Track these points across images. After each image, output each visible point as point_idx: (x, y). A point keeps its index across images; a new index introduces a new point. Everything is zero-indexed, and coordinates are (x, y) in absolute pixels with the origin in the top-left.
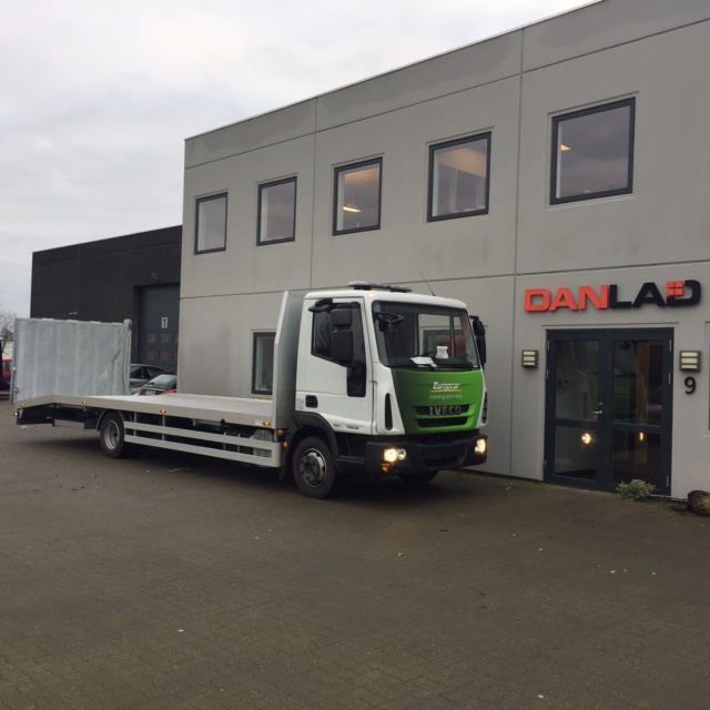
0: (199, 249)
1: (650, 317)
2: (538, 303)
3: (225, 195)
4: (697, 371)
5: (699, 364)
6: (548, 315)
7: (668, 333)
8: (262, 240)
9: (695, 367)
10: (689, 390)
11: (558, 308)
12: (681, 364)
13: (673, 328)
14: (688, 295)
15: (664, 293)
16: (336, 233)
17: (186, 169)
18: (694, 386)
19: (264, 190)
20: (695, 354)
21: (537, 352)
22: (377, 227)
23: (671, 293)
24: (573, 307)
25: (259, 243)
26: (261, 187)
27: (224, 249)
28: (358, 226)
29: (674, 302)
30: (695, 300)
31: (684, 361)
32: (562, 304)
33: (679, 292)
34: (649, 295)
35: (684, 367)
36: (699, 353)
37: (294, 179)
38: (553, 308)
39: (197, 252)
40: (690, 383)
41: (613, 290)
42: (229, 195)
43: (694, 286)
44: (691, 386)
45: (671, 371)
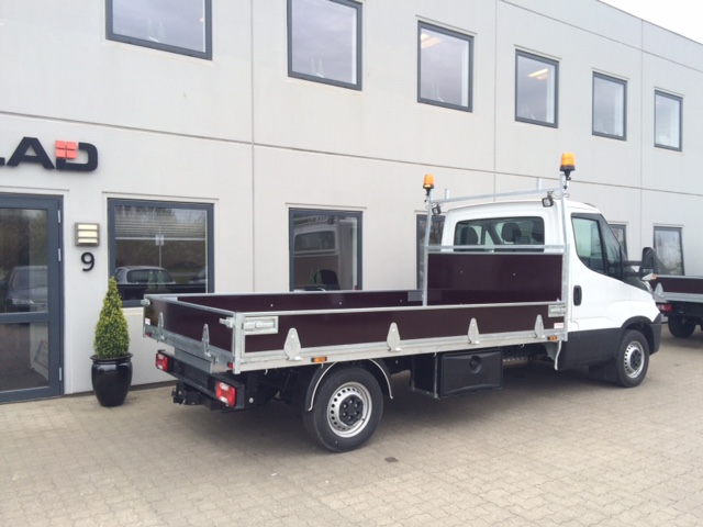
1: (30, 180)
4: (96, 245)
5: (99, 238)
7: (57, 201)
9: (95, 241)
10: (87, 267)
12: (77, 238)
13: (62, 196)
14: (82, 159)
15: (52, 155)
18: (92, 262)
20: (95, 227)
23: (62, 154)
29: (64, 165)
30: (91, 166)
31: (81, 234)
33: (70, 154)
34: (29, 152)
35: (81, 241)
36: (99, 227)
40: (88, 259)
43: (90, 150)
44: (89, 262)
45: (60, 244)
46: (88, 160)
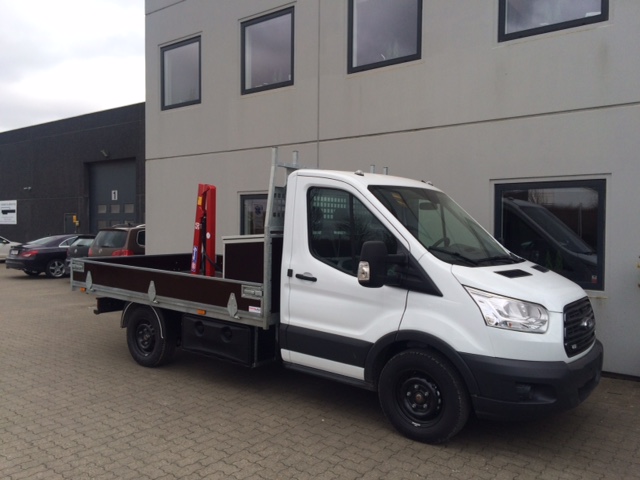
0: (167, 104)
3: (197, 39)
8: (248, 86)
16: (351, 70)
17: (147, 14)
19: (248, 29)
22: (417, 56)
25: (244, 91)
26: (245, 25)
27: (198, 101)
28: (385, 59)
37: (290, 10)
39: (164, 108)
42: (202, 38)
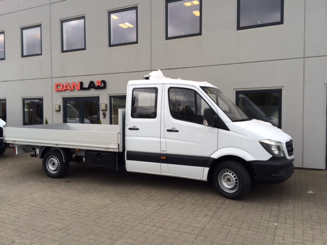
1: (92, 93)
2: (60, 88)
4: (106, 110)
5: (106, 108)
6: (62, 92)
7: (98, 98)
11: (65, 90)
12: (101, 108)
13: (99, 96)
14: (103, 85)
15: (96, 84)
18: (105, 116)
21: (60, 106)
23: (98, 84)
24: (70, 89)
29: (98, 88)
30: (104, 87)
32: (66, 88)
33: (100, 84)
34: (92, 85)
36: (106, 105)
38: (64, 90)
41: (81, 84)
43: (104, 82)
44: (105, 115)
45: (99, 111)
46: (103, 86)
